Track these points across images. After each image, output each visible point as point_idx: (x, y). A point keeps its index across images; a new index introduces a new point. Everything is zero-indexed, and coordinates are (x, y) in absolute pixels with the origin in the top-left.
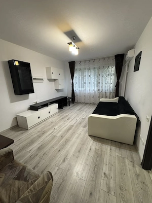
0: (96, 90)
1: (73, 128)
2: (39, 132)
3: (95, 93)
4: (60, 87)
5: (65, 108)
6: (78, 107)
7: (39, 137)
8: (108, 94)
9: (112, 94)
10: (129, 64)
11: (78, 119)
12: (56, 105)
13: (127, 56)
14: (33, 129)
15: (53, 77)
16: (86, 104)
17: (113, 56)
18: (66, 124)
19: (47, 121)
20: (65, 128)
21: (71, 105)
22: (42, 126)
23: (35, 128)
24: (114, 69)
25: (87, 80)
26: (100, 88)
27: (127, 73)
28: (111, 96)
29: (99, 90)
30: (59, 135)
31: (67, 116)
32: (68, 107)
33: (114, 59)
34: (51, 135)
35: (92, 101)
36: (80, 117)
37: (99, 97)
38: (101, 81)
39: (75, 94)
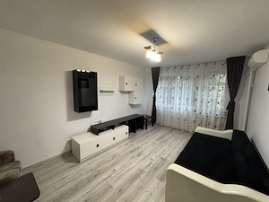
0: (190, 109)
1: (142, 176)
2: (92, 170)
3: (188, 114)
4: (135, 102)
5: (140, 133)
6: (159, 134)
7: (89, 180)
8: (212, 120)
9: (219, 120)
10: (255, 73)
11: (153, 157)
12: (126, 128)
13: (251, 61)
14: (86, 163)
15: (127, 88)
16: (172, 129)
17: (222, 61)
18: (133, 165)
19: (108, 152)
20: (131, 172)
21: (150, 128)
22: (99, 159)
23: (90, 161)
24: (224, 79)
25: (176, 93)
26: (198, 109)
27: (252, 88)
28: (218, 123)
29: (195, 111)
30: (116, 186)
31: (139, 148)
32: (144, 131)
33: (226, 65)
34: (105, 182)
35: (183, 126)
36: (158, 153)
37: (195, 122)
38: (199, 98)
39: (157, 113)
